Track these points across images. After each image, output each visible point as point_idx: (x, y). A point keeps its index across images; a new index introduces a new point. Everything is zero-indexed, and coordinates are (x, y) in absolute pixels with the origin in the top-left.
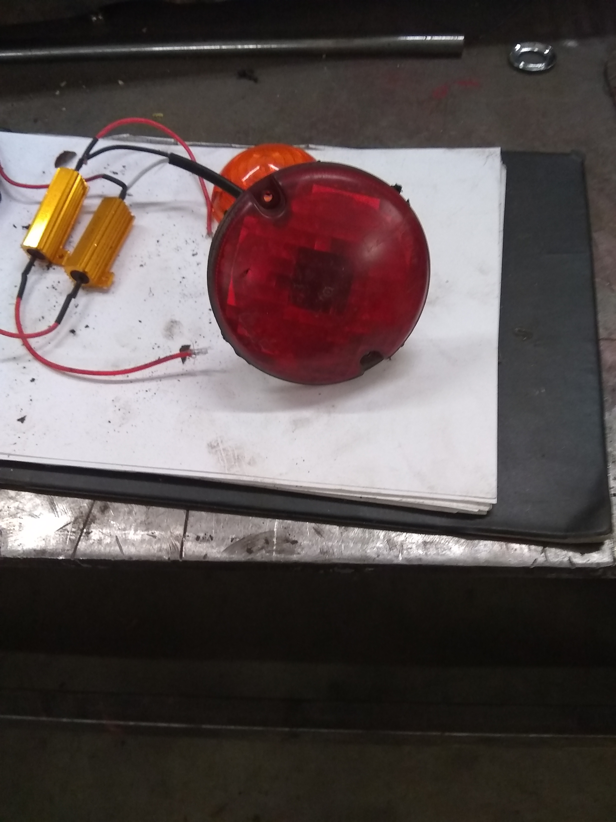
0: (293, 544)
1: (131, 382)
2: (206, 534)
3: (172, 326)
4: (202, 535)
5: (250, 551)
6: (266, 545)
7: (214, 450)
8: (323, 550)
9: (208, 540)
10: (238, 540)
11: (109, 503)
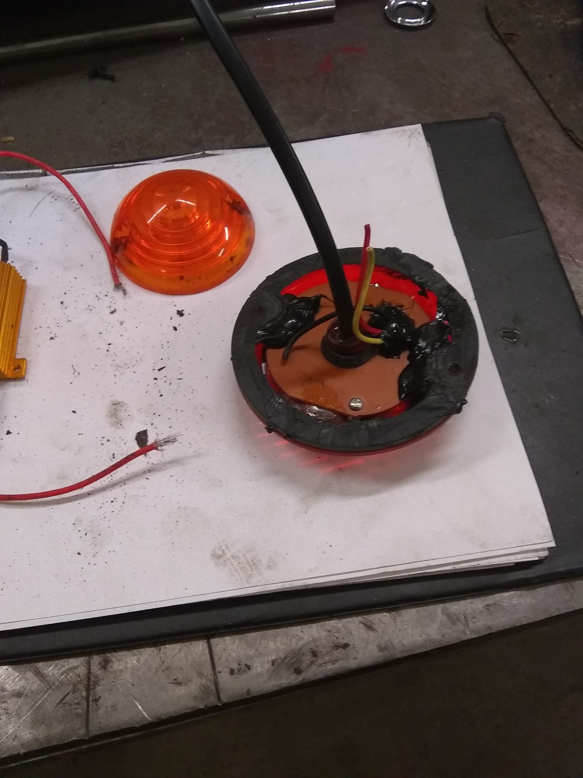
0: (344, 649)
1: (89, 494)
2: (239, 664)
3: (116, 410)
4: (235, 666)
5: (298, 671)
6: (314, 658)
7: (221, 560)
8: (381, 646)
9: (244, 671)
10: (279, 661)
11: (109, 655)
